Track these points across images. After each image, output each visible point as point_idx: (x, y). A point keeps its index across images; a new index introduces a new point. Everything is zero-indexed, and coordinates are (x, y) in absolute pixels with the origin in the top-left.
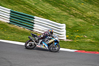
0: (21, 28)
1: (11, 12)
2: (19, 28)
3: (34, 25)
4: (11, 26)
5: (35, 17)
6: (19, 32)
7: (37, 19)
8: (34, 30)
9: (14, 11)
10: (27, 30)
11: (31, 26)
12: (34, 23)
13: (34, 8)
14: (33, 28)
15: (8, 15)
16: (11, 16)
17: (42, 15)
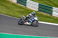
0: (45, 14)
1: (39, 5)
2: (43, 14)
3: (53, 12)
4: (39, 13)
5: (53, 7)
6: (44, 16)
7: (54, 9)
8: (52, 15)
9: (41, 4)
10: (48, 15)
11: (51, 13)
12: (53, 11)
13: (52, 2)
14: (52, 14)
15: (37, 7)
16: (39, 7)
17: (57, 6)
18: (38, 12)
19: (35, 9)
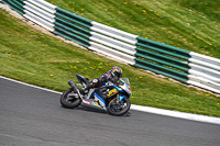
0: (161, 77)
1: (139, 41)
3: (190, 71)
4: (137, 72)
5: (192, 53)
6: (155, 86)
7: (196, 58)
8: (189, 82)
9: (146, 39)
10: (173, 81)
11: (182, 73)
12: (189, 68)
13: (189, 34)
14: (187, 79)
15: (131, 49)
16: (138, 51)
17: (206, 49)
18: (132, 70)
19: (121, 57)
